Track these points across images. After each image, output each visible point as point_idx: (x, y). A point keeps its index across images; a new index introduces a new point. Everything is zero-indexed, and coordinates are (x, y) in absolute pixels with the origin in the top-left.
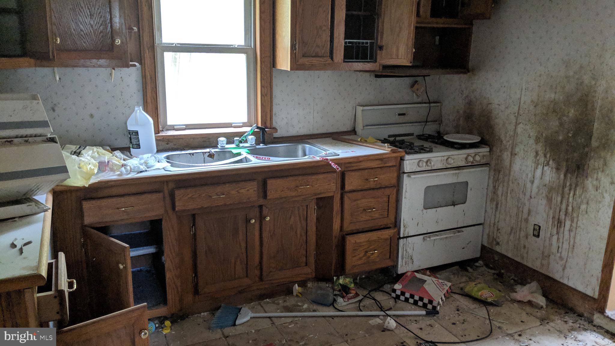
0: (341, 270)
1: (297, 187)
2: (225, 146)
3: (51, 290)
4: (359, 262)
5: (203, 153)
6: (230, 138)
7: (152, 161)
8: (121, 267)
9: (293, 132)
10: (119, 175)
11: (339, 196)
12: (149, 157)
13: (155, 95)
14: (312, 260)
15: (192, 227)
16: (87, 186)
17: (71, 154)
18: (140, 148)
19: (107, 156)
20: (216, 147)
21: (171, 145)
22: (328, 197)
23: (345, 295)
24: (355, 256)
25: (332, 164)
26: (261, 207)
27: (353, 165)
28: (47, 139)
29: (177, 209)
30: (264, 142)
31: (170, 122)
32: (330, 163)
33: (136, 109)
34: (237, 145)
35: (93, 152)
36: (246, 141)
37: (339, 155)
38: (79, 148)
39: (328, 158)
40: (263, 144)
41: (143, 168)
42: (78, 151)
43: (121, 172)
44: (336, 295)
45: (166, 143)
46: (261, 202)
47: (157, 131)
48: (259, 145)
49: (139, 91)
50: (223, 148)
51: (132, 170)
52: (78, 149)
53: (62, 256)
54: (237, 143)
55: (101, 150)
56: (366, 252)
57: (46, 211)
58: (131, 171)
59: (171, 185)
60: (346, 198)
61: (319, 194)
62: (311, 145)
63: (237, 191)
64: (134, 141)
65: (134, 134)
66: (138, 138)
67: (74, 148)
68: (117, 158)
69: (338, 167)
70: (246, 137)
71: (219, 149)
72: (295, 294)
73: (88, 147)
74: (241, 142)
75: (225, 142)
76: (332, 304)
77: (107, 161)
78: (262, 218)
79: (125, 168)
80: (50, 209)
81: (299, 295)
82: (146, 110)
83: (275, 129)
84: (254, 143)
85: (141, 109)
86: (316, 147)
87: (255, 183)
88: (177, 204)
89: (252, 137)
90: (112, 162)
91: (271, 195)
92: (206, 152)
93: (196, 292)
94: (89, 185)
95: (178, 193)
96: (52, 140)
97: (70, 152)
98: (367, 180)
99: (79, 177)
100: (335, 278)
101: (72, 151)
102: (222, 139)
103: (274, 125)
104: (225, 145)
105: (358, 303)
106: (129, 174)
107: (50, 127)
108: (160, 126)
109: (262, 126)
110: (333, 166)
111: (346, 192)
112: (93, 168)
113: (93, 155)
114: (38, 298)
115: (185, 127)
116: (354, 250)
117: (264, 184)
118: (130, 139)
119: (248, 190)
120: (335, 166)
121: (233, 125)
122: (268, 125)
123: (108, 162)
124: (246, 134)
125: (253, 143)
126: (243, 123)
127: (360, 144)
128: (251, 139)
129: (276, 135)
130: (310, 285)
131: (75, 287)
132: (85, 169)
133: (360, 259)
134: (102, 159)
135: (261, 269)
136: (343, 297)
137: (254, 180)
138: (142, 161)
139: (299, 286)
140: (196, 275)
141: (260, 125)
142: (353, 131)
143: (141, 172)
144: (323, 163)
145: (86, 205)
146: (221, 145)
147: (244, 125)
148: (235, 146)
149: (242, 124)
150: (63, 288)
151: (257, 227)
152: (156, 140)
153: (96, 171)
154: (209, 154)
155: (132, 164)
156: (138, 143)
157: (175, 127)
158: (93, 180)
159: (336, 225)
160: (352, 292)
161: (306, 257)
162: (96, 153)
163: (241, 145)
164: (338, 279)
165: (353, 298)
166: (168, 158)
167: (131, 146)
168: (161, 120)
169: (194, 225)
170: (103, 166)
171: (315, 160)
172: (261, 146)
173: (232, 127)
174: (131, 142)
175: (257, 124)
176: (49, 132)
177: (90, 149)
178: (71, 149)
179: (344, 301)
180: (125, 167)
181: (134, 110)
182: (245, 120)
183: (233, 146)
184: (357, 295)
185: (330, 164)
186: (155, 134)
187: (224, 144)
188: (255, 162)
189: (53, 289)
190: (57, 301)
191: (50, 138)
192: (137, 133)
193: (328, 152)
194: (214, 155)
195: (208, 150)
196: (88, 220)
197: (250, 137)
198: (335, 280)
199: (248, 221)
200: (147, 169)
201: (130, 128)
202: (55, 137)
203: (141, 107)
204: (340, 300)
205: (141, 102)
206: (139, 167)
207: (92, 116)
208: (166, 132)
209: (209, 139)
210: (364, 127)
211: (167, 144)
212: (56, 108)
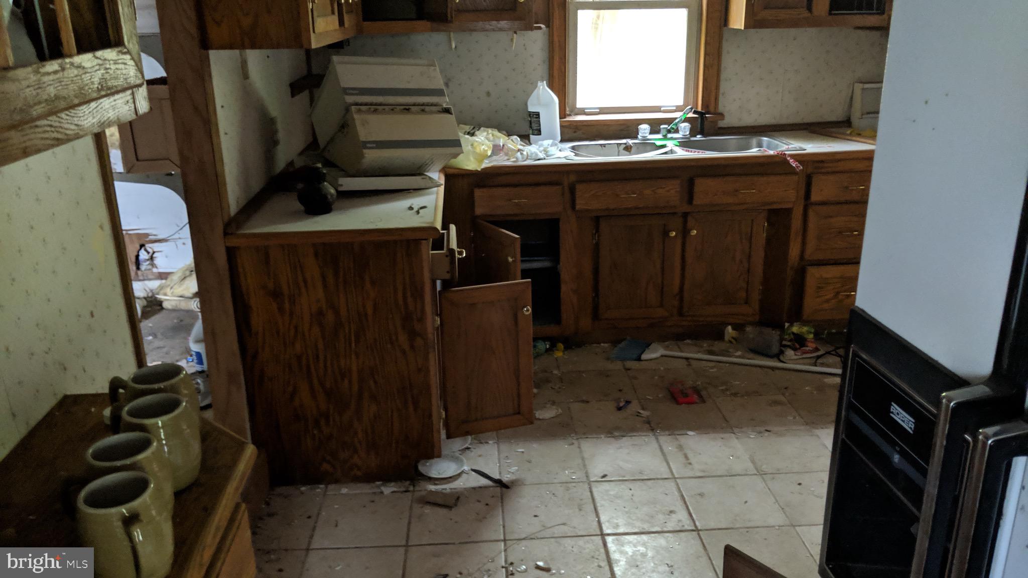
0: (796, 315)
1: (737, 191)
2: (646, 137)
3: (443, 250)
4: (826, 306)
5: (617, 144)
6: (655, 124)
7: (553, 150)
8: (510, 260)
9: (748, 120)
10: (514, 162)
11: (801, 208)
12: (550, 144)
13: (563, 68)
14: (756, 296)
15: (595, 234)
16: (479, 170)
17: (464, 134)
18: (540, 134)
19: (502, 139)
20: (636, 138)
21: (579, 134)
22: (785, 209)
23: (798, 347)
24: (820, 296)
25: (791, 161)
26: (685, 215)
27: (826, 165)
28: (442, 108)
29: (578, 207)
30: (702, 133)
31: (580, 104)
32: (788, 159)
33: (539, 84)
34: (663, 136)
35: (488, 134)
36: (677, 131)
37: (805, 150)
38: (474, 128)
39: (786, 152)
40: (700, 134)
41: (541, 155)
42: (472, 132)
43: (517, 158)
44: (785, 346)
45: (574, 130)
46: (686, 208)
47: (563, 115)
48: (695, 136)
49: (544, 63)
50: (645, 139)
51: (529, 158)
52: (472, 130)
53: (453, 228)
54: (664, 132)
55: (496, 133)
56: (838, 293)
57: (438, 186)
58: (527, 158)
59: (573, 178)
60: (811, 214)
61: (772, 203)
62: (770, 138)
63: (653, 191)
64: (535, 126)
65: (535, 116)
66: (539, 121)
67: (468, 128)
68: (514, 143)
69: (799, 165)
70: (676, 124)
71: (639, 140)
72: (727, 338)
73: (482, 128)
74: (669, 131)
75: (648, 131)
76: (778, 356)
77: (501, 145)
78: (685, 232)
79: (522, 154)
80: (442, 185)
81: (733, 340)
82: (551, 86)
83: (721, 115)
84: (688, 133)
85: (545, 84)
86: (776, 140)
87: (678, 182)
88: (578, 201)
89: (686, 124)
90: (507, 146)
91: (699, 200)
92: (622, 144)
93: (596, 316)
94: (482, 169)
95: (580, 188)
96: (447, 111)
97: (463, 132)
98: (847, 188)
99: (472, 159)
100: (787, 325)
101: (466, 132)
102: (644, 129)
103: (721, 109)
104: (647, 135)
105: (815, 360)
106: (525, 161)
107: (445, 96)
108: (567, 109)
109: (702, 109)
110: (792, 164)
111: (812, 204)
112: (486, 149)
113: (487, 136)
114: (432, 254)
115: (598, 110)
116: (819, 288)
117: (691, 183)
118: (530, 122)
119: (668, 191)
120: (794, 164)
121: (662, 109)
122: (712, 109)
123: (503, 145)
124: (677, 121)
125: (686, 134)
126: (677, 107)
127: (849, 138)
128: (685, 128)
129: (722, 124)
130: (749, 329)
131: (464, 255)
132: (478, 150)
133: (827, 301)
134: (497, 142)
135: (681, 299)
136: (795, 349)
137: (675, 177)
138: (542, 149)
139: (734, 329)
140: (597, 295)
141: (699, 109)
142: (847, 123)
143: (539, 159)
144: (777, 160)
145: (478, 193)
146: (642, 135)
147: (678, 109)
148: (662, 137)
149: (675, 108)
150: (454, 248)
151: (679, 242)
152: (561, 126)
153: (489, 153)
154: (625, 146)
155: (530, 150)
156: (539, 127)
157: (586, 111)
158: (486, 164)
159: (794, 251)
160: (810, 344)
161: (747, 291)
162: (491, 135)
163: (669, 136)
164: (792, 325)
165: (810, 353)
166: (573, 148)
167: (531, 132)
168: (569, 101)
169: (597, 231)
170: (497, 149)
171: (766, 153)
172: (699, 137)
173: (660, 112)
174: (531, 127)
175: (697, 108)
176: (445, 102)
177: (485, 131)
178: (464, 129)
179: (796, 355)
180: (522, 152)
181: (536, 86)
182: (681, 102)
183: (659, 136)
184: (817, 350)
185: (788, 162)
186: (560, 118)
187: (646, 133)
188: (681, 154)
189: (445, 249)
190: (448, 259)
191: (445, 109)
192: (537, 115)
193: (790, 146)
194: (631, 147)
195: (624, 141)
196: (479, 211)
197: (683, 125)
198: (786, 327)
199: (666, 233)
200: (546, 158)
201: (531, 109)
202: (450, 108)
203: (545, 82)
204: (790, 353)
205: (546, 75)
206: (537, 155)
207: (488, 94)
208: (574, 117)
209: (628, 127)
210: (862, 115)
211: (575, 132)
212: (450, 84)
